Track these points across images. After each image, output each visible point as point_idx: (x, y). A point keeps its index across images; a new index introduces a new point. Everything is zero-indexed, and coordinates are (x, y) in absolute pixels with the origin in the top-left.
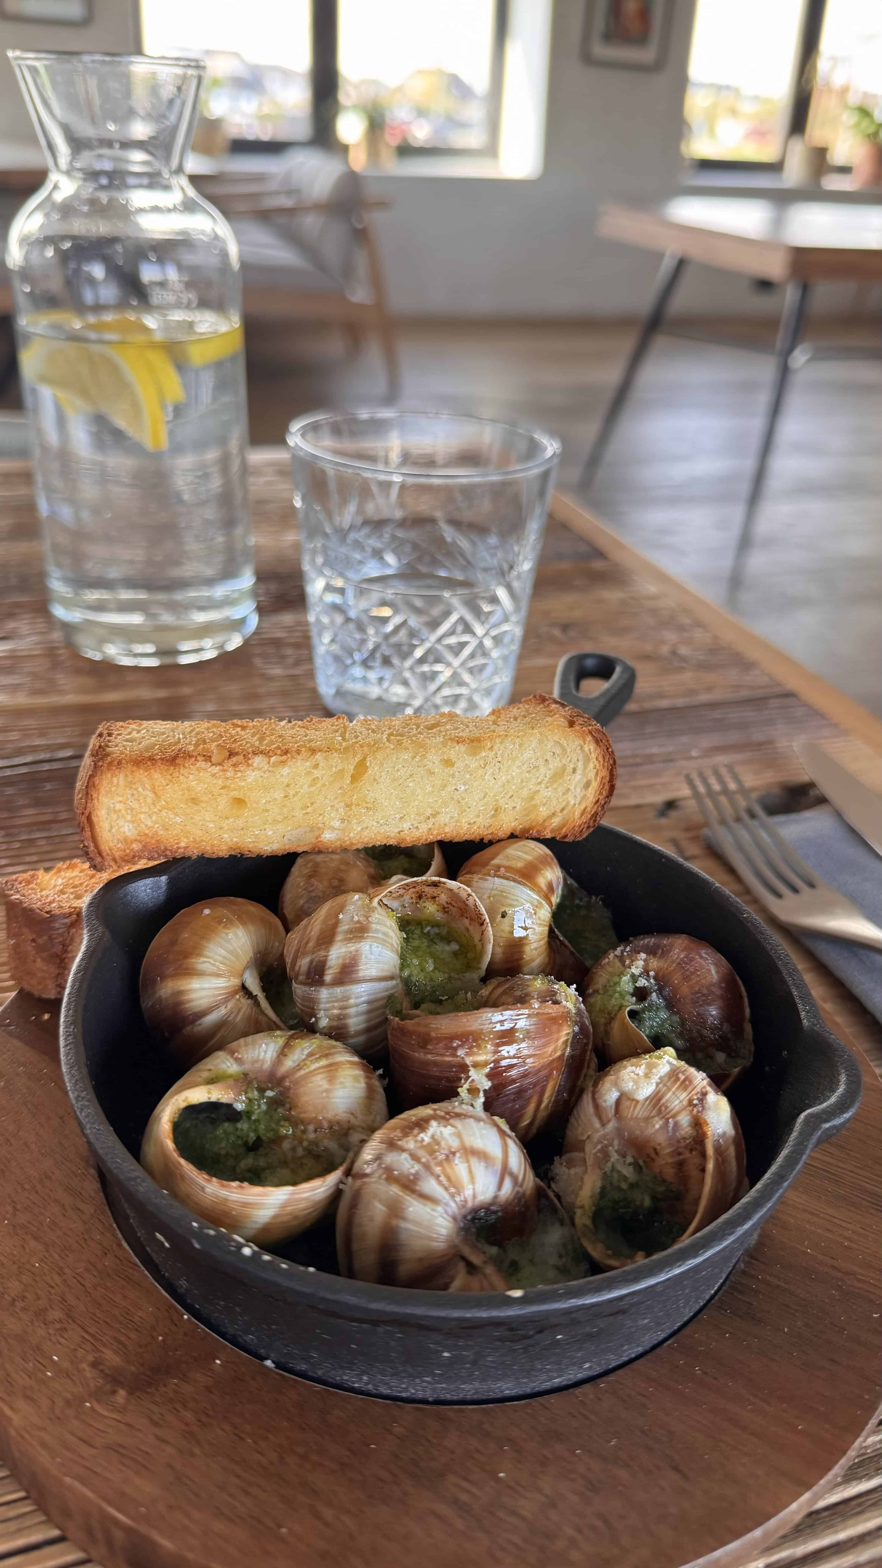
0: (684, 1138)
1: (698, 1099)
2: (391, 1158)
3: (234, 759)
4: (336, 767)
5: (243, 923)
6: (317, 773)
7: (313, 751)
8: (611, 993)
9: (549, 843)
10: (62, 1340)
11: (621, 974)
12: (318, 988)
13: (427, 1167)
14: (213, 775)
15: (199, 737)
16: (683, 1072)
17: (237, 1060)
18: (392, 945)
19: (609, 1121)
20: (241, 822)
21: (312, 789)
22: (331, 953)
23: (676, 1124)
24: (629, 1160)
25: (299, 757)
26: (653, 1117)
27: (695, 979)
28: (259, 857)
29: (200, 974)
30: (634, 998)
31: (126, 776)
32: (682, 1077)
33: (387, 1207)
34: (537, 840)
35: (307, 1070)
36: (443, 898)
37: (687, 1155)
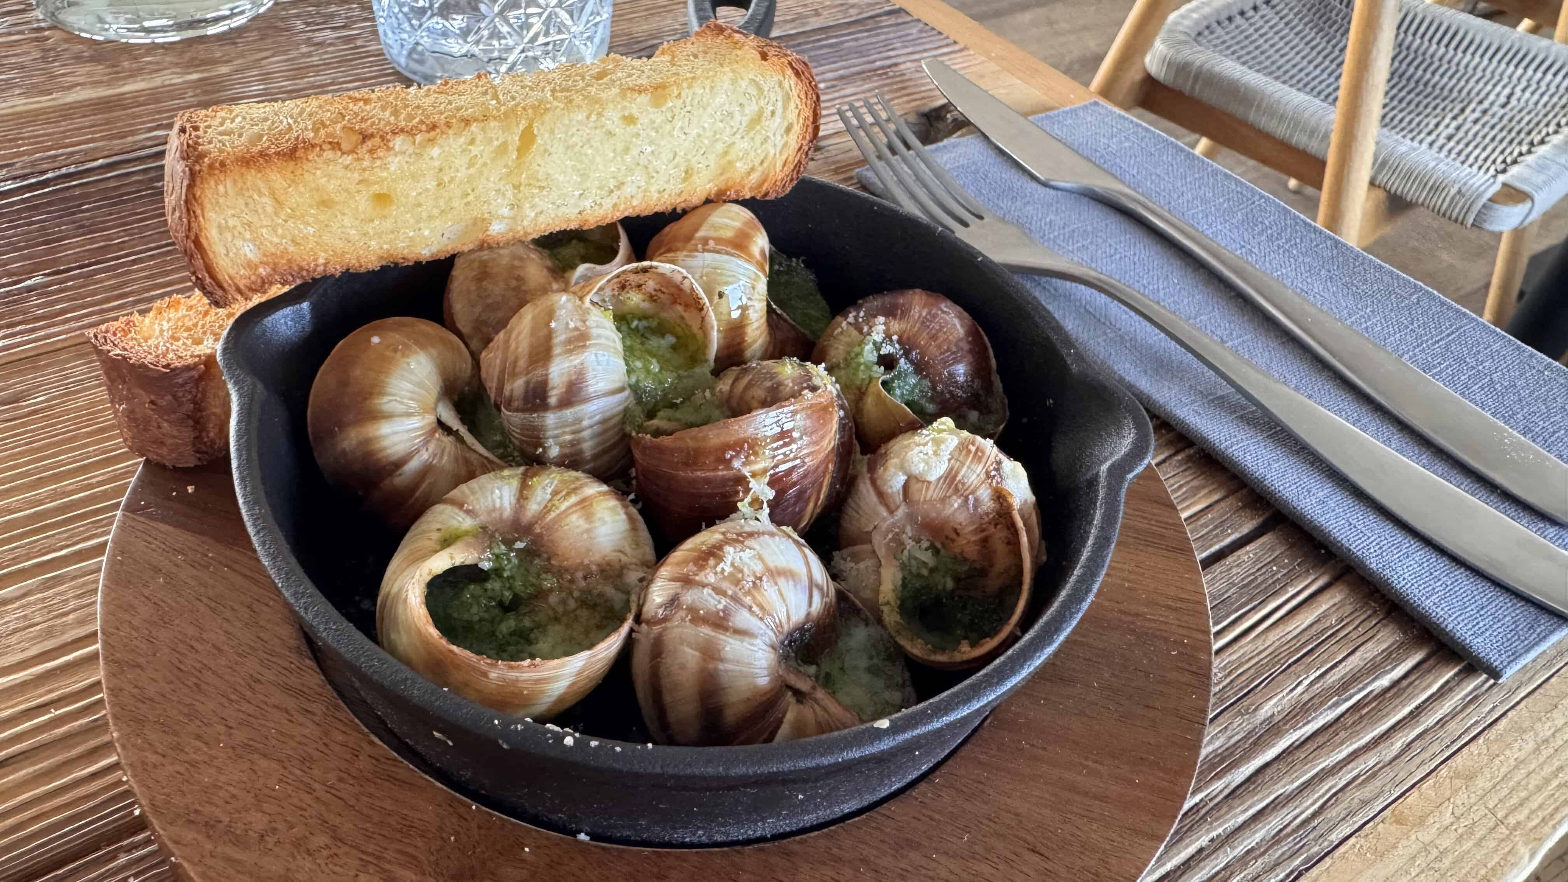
0: (987, 514)
1: (995, 469)
2: (689, 597)
3: (369, 143)
4: (497, 139)
5: (422, 347)
6: (475, 150)
7: (467, 122)
8: (854, 365)
9: (749, 204)
10: (337, 869)
11: (861, 343)
12: (542, 414)
13: (735, 599)
14: (346, 167)
15: (314, 119)
16: (973, 444)
17: (468, 512)
18: (615, 348)
19: (898, 507)
20: (388, 224)
21: (472, 171)
22: (551, 370)
23: (976, 500)
24: (925, 544)
25: (450, 132)
26: (950, 497)
27: (941, 337)
28: (418, 264)
29: (389, 416)
30: (882, 368)
31: (235, 182)
32: (973, 449)
33: (701, 652)
34: (736, 202)
35: (558, 512)
36: (651, 285)
37: (992, 529)
